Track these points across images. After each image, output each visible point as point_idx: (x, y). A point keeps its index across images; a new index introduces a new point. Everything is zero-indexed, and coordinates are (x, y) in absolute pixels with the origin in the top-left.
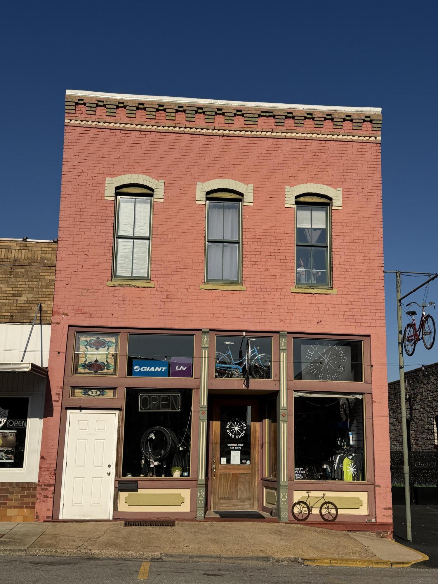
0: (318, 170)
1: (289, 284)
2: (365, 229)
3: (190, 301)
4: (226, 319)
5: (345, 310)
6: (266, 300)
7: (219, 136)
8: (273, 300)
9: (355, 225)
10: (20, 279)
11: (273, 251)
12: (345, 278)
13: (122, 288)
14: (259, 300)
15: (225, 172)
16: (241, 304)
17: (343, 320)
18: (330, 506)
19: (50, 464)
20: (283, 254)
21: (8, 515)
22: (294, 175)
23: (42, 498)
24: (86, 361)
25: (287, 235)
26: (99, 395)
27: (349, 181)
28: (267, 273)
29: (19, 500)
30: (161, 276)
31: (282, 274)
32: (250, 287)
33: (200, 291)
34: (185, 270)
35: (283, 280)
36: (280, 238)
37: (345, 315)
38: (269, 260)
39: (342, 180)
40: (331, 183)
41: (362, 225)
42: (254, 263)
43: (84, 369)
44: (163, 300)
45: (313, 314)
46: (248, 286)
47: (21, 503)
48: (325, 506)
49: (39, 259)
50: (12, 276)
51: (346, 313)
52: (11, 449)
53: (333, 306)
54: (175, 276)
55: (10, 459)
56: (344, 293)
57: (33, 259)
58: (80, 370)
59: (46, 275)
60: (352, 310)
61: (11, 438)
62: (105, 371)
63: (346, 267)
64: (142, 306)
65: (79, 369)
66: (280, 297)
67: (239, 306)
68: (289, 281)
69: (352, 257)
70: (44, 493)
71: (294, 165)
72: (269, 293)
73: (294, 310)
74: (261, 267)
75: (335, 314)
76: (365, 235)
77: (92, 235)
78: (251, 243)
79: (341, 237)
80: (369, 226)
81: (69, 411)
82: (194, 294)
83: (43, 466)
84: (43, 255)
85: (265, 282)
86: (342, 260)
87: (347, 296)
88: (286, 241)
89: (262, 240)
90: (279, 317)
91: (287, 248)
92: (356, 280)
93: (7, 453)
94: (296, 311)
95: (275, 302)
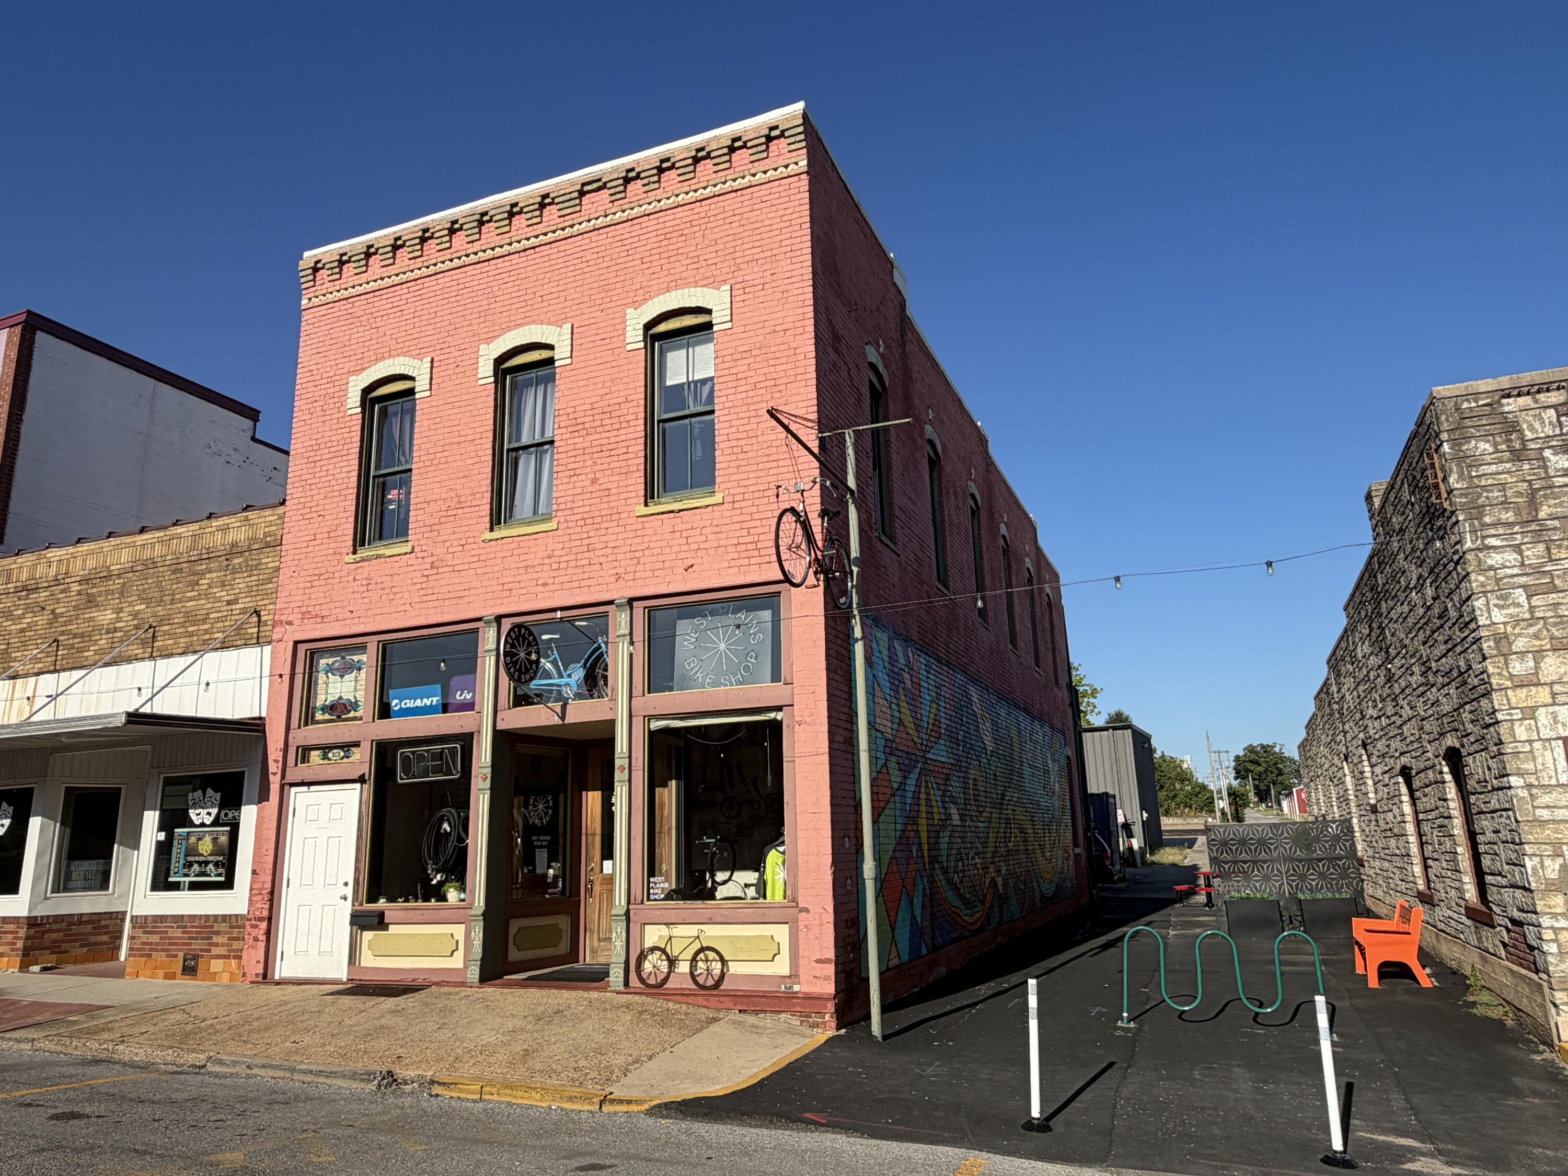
0: (689, 261)
1: (632, 501)
2: (778, 355)
3: (466, 566)
4: (525, 591)
5: (738, 534)
6: (592, 540)
7: (519, 252)
8: (603, 539)
9: (758, 352)
10: (237, 576)
11: (605, 441)
12: (738, 467)
13: (367, 563)
14: (579, 543)
15: (527, 314)
16: (549, 557)
17: (735, 556)
18: (712, 955)
19: (263, 883)
20: (624, 444)
21: (212, 970)
22: (643, 284)
23: (251, 941)
24: (326, 700)
25: (632, 404)
26: (342, 758)
27: (745, 266)
28: (596, 487)
29: (227, 945)
30: (424, 529)
31: (621, 484)
32: (566, 521)
33: (483, 545)
34: (461, 511)
35: (622, 496)
36: (618, 413)
37: (739, 544)
38: (599, 461)
39: (733, 269)
40: (712, 280)
41: (772, 349)
42: (572, 473)
43: (323, 714)
44: (425, 573)
45: (676, 553)
46: (562, 520)
47: (228, 950)
48: (702, 956)
49: (262, 536)
50: (228, 572)
51: (741, 540)
52: (221, 858)
53: (716, 529)
54: (444, 526)
55: (220, 875)
56: (737, 498)
57: (253, 540)
58: (319, 716)
59: (269, 562)
60: (752, 531)
61: (224, 839)
62: (352, 714)
63: (740, 443)
64: (394, 590)
65: (317, 715)
66: (617, 530)
67: (546, 561)
68: (633, 494)
69: (753, 420)
70: (254, 932)
71: (645, 266)
72: (597, 526)
73: (641, 553)
74: (584, 477)
75: (719, 547)
76: (778, 368)
77: (329, 481)
78: (568, 436)
79: (731, 384)
80: (786, 346)
81: (294, 790)
82: (473, 553)
83: (254, 887)
84: (267, 530)
85: (590, 505)
86: (734, 429)
87: (743, 504)
88: (628, 418)
89: (587, 426)
90: (614, 572)
91: (631, 430)
92: (760, 467)
93: (216, 864)
94: (646, 552)
95: (607, 542)
